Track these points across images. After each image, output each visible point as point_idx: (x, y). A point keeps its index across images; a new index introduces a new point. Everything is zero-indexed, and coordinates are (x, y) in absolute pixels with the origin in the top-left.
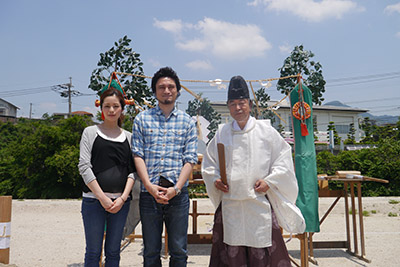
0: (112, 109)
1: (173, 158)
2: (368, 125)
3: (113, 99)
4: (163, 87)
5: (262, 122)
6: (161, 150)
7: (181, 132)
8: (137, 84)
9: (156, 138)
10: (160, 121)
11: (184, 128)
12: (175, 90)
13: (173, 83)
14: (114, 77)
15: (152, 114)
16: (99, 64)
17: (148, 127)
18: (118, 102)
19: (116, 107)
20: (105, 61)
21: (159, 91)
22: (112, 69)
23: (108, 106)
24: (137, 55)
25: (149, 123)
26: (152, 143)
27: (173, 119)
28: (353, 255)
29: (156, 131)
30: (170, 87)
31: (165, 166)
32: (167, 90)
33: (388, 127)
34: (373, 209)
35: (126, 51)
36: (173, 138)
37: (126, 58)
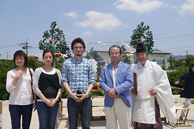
0: (48, 59)
1: (83, 81)
2: (171, 60)
3: (49, 54)
4: (77, 47)
5: (153, 63)
6: (77, 78)
7: (86, 69)
8: (62, 45)
9: (74, 72)
10: (76, 64)
11: (87, 67)
12: (82, 49)
13: (82, 46)
14: (51, 42)
15: (72, 60)
16: (44, 37)
17: (70, 67)
18: (51, 56)
19: (50, 58)
20: (46, 35)
21: (75, 49)
22: (50, 39)
23: (47, 58)
24: (62, 31)
25: (70, 65)
26: (72, 74)
27: (82, 62)
28: (168, 124)
29: (74, 69)
30: (80, 47)
31: (79, 85)
32: (79, 49)
33: (181, 61)
34: (176, 101)
35: (56, 30)
36: (82, 71)
37: (57, 33)
